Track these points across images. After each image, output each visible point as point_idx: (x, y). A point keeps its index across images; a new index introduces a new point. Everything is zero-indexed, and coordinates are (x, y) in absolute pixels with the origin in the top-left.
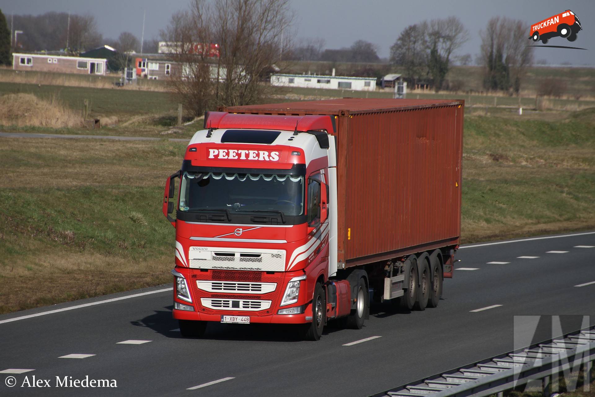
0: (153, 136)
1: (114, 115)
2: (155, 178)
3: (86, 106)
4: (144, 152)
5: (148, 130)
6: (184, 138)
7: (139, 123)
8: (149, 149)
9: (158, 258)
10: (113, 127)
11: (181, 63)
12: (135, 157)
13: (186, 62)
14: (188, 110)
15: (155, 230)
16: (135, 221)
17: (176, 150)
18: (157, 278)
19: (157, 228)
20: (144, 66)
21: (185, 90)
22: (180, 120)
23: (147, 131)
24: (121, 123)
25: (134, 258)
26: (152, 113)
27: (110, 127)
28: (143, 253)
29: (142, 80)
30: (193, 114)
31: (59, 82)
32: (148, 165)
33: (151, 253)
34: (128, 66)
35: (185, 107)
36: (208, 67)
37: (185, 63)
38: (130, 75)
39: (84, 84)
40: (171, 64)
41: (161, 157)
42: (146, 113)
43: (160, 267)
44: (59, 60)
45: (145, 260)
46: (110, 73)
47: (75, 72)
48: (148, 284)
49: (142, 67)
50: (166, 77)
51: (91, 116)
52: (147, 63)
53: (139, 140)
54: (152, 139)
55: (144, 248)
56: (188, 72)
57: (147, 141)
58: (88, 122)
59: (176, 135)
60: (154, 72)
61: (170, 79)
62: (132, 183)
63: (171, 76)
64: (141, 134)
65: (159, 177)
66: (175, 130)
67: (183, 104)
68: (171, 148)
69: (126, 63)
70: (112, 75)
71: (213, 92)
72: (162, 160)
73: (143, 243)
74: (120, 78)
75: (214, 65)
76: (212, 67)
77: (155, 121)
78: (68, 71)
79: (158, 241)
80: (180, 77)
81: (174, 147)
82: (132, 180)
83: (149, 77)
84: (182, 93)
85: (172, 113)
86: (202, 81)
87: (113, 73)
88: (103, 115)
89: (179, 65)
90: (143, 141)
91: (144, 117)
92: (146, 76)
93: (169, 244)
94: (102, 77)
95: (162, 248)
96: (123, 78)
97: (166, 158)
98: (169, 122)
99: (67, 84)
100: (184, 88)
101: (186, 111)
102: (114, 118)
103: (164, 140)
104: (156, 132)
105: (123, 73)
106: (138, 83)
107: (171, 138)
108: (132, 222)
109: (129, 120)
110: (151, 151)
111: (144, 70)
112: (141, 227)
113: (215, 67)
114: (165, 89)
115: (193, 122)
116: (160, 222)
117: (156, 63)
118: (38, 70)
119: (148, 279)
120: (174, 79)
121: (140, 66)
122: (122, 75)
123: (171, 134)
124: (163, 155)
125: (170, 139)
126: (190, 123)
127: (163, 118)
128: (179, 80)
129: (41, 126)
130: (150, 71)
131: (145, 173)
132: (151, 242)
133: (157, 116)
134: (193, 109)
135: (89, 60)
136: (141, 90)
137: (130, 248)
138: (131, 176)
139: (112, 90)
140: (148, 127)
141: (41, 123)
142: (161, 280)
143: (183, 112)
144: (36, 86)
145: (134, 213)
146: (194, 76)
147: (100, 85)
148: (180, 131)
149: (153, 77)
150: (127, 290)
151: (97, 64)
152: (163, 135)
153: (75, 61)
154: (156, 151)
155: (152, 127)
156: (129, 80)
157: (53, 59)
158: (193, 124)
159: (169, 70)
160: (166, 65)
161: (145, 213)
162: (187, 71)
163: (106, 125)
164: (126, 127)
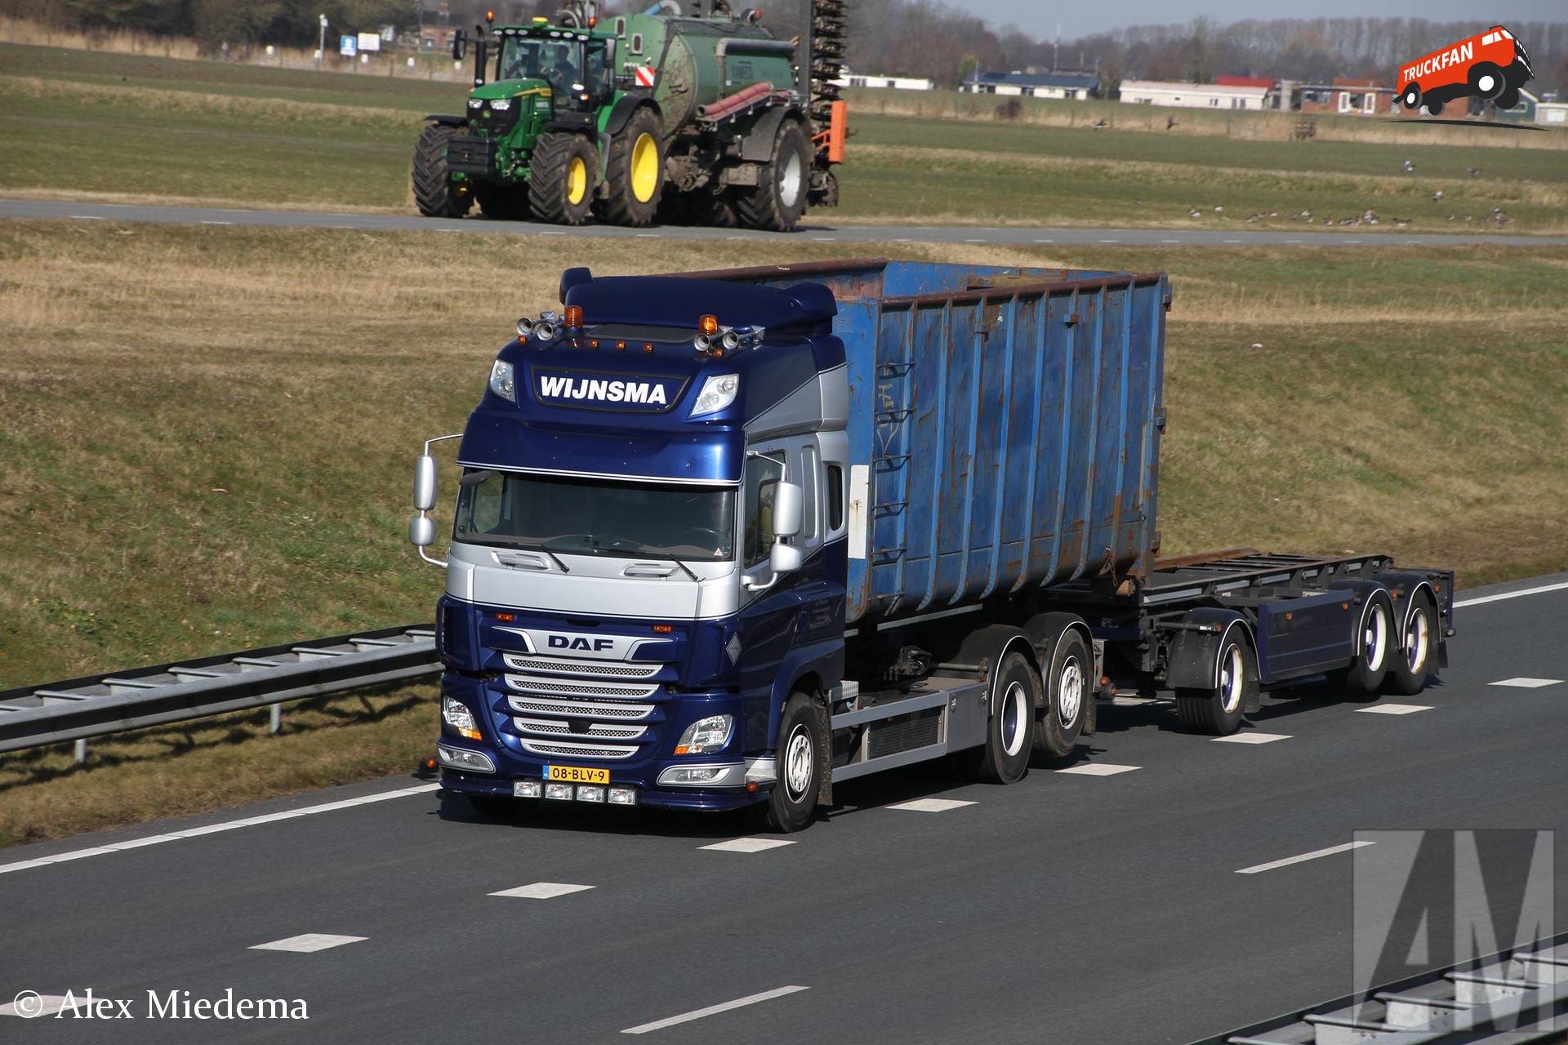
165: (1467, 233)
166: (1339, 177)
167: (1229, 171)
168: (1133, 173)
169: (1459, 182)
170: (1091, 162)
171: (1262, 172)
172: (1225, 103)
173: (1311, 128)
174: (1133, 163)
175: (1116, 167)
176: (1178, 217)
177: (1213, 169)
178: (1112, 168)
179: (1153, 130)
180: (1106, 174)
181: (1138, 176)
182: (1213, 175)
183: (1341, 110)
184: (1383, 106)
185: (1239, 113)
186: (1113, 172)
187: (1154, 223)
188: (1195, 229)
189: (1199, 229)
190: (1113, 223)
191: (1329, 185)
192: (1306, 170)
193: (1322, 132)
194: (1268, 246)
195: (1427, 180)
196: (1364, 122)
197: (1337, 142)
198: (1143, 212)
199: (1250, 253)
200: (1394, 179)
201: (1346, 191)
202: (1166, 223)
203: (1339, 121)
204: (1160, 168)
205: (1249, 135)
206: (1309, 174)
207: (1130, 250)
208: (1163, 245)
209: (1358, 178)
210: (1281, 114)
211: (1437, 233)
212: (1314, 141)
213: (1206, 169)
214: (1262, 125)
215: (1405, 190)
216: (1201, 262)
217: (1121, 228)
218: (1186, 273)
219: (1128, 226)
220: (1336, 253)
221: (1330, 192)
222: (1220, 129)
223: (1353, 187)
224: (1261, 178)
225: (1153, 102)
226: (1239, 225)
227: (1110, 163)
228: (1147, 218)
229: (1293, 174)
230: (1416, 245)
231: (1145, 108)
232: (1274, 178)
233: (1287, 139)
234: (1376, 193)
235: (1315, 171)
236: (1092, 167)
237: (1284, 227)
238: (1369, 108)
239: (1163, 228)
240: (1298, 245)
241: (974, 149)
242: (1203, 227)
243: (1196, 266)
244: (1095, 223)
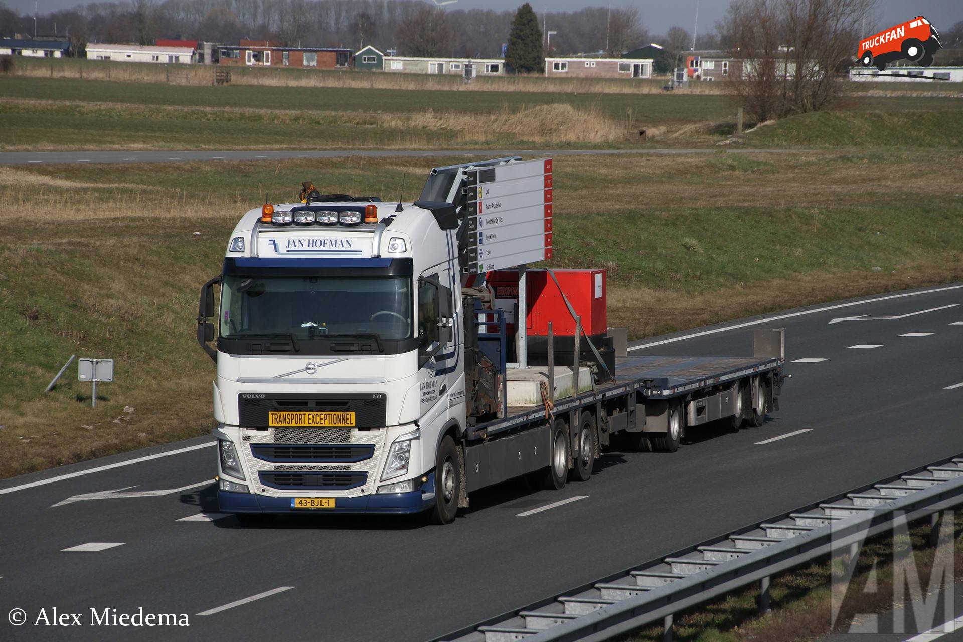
0: (708, 147)
1: (662, 125)
2: (711, 197)
3: (629, 116)
4: (697, 167)
5: (702, 140)
6: (745, 148)
7: (692, 132)
8: (704, 163)
9: (716, 291)
10: (661, 139)
11: (740, 60)
12: (687, 173)
13: (747, 58)
14: (749, 115)
15: (712, 259)
16: (688, 249)
17: (735, 163)
18: (716, 314)
19: (714, 256)
20: (697, 65)
21: (747, 91)
22: (740, 127)
23: (700, 142)
24: (670, 134)
25: (688, 293)
26: (707, 120)
27: (658, 139)
28: (699, 286)
29: (695, 82)
30: (755, 119)
31: (598, 89)
32: (703, 182)
33: (709, 286)
34: (678, 66)
35: (746, 112)
36: (773, 63)
37: (745, 59)
38: (680, 76)
39: (627, 90)
40: (729, 62)
41: (718, 172)
42: (700, 121)
43: (719, 301)
44: (598, 63)
45: (701, 294)
46: (657, 76)
47: (617, 76)
48: (705, 322)
49: (694, 67)
50: (724, 77)
51: (635, 127)
52: (700, 62)
53: (692, 153)
54: (708, 151)
55: (699, 279)
56: (749, 70)
57: (702, 153)
58: (632, 134)
59: (736, 145)
60: (709, 72)
61: (727, 79)
62: (683, 204)
63: (729, 75)
64: (694, 145)
65: (715, 196)
66: (734, 140)
67: (744, 109)
68: (730, 161)
69: (676, 62)
70: (659, 78)
71: (779, 93)
72: (720, 175)
73: (698, 274)
74: (668, 81)
75: (781, 60)
76: (778, 62)
77: (710, 130)
78: (609, 76)
79: (716, 271)
80: (740, 76)
81: (733, 160)
82: (684, 201)
83: (703, 78)
84: (742, 95)
85: (729, 119)
86: (767, 80)
87: (661, 75)
88: (650, 125)
89: (739, 61)
90: (696, 154)
91: (697, 126)
92: (698, 77)
93: (730, 275)
94: (647, 80)
95: (722, 280)
96: (673, 81)
97: (724, 173)
98: (727, 130)
99: (607, 90)
100: (745, 90)
101: (747, 117)
102: (663, 129)
103: (721, 152)
104: (712, 142)
105: (673, 75)
106: (690, 86)
107: (730, 149)
108: (685, 250)
109: (679, 130)
110: (705, 166)
111: (696, 70)
112: (696, 255)
113: (782, 62)
114: (723, 91)
115: (755, 128)
116: (718, 248)
117: (711, 61)
118: (574, 76)
119: (706, 317)
120: (734, 79)
121: (692, 65)
122: (672, 77)
123: (730, 144)
124: (721, 169)
125: (728, 151)
126: (752, 130)
127: (720, 126)
128: (739, 79)
129: (577, 141)
130: (704, 70)
131: (700, 192)
132: (708, 273)
133: (713, 124)
134: (756, 113)
135: (633, 62)
136: (694, 93)
137: (683, 281)
138: (682, 195)
139: (659, 95)
140: (702, 137)
141: (578, 138)
142: (720, 317)
143: (744, 117)
144: (572, 94)
145: (687, 240)
146: (756, 74)
147: (645, 90)
148: (740, 141)
149: (708, 78)
150: (681, 329)
151: (642, 65)
152: (719, 146)
153: (616, 63)
154: (711, 166)
155: (707, 137)
156: (679, 83)
157: (590, 63)
158: (756, 131)
159: (727, 68)
160: (723, 63)
161: (700, 239)
162: (748, 68)
163: (653, 137)
164: (676, 138)
165: (340, 149)
166: (248, 111)
167: (170, 108)
168: (100, 110)
169: (333, 113)
170: (67, 103)
171: (194, 108)
172: (164, 58)
173: (227, 76)
174: (99, 103)
175: (88, 106)
176: (135, 142)
177: (158, 106)
178: (83, 107)
179: (112, 79)
180: (79, 112)
181: (104, 113)
182: (158, 110)
183: (248, 63)
184: (277, 59)
185: (175, 66)
186: (85, 110)
187: (117, 147)
188: (147, 150)
189: (151, 150)
190: (86, 147)
191: (242, 117)
192: (224, 106)
193: (235, 79)
194: (201, 161)
195: (311, 112)
196: (263, 71)
197: (245, 86)
198: (109, 139)
199: (188, 166)
200: (288, 112)
201: (255, 121)
202: (125, 147)
203: (246, 71)
204: (119, 106)
205: (183, 82)
206: (227, 109)
207: (100, 166)
208: (124, 162)
209: (262, 112)
210: (205, 66)
211: (320, 150)
212: (231, 86)
213: (153, 106)
214: (192, 74)
215: (296, 119)
216: (153, 174)
217: (93, 151)
218: (142, 182)
219: (98, 149)
220: (250, 165)
221: (243, 121)
222: (162, 77)
223: (260, 118)
224: (193, 112)
225: (111, 59)
226: (179, 146)
227: (82, 104)
228: (111, 143)
229: (216, 109)
230: (305, 158)
231: (106, 63)
232: (202, 112)
233: (210, 84)
234: (276, 121)
235: (231, 107)
236: (68, 106)
237: (212, 148)
238: (267, 61)
239: (125, 150)
240: (223, 160)
242: (153, 148)
243: (150, 177)
244: (73, 147)
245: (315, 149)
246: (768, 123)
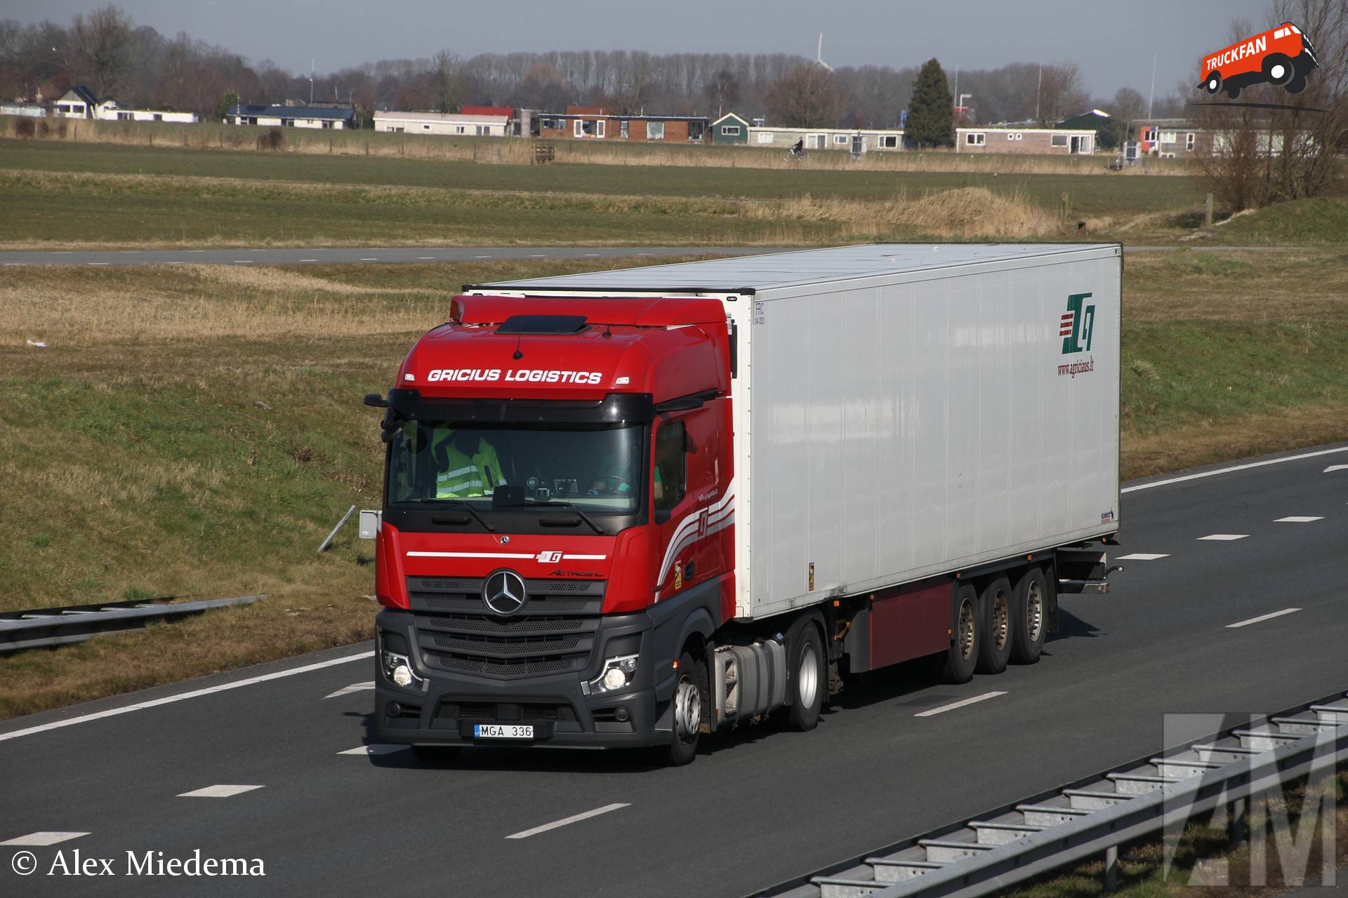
0: (1167, 244)
1: (1108, 216)
2: (1171, 308)
3: (1064, 203)
4: (1153, 268)
5: (1160, 235)
6: (1216, 245)
7: (1146, 224)
8: (1161, 265)
9: (1175, 429)
10: (1106, 233)
11: (1211, 131)
12: (1140, 277)
13: (1220, 129)
14: (1221, 202)
15: (1171, 387)
16: (1140, 374)
17: (1203, 264)
18: (1176, 459)
19: (1174, 384)
20: (1153, 138)
21: (1218, 171)
22: (1209, 217)
23: (1157, 237)
24: (1117, 227)
25: (1140, 430)
26: (1166, 209)
27: (1102, 233)
28: (1154, 423)
29: (1150, 159)
30: (1229, 207)
31: (1024, 168)
32: (1160, 289)
33: (1166, 423)
34: (1130, 138)
35: (1217, 198)
36: (1254, 135)
37: (1217, 131)
38: (1131, 152)
39: (1062, 170)
40: (1196, 133)
41: (1179, 276)
42: (1157, 210)
43: (1180, 442)
44: (1025, 135)
45: (1157, 432)
46: (1101, 152)
47: (1049, 153)
48: (1162, 469)
49: (1150, 141)
50: (1189, 153)
51: (1072, 217)
52: (1158, 133)
53: (1146, 251)
54: (1166, 248)
55: (1154, 414)
56: (1222, 144)
57: (1158, 251)
58: (1068, 227)
59: (1204, 241)
60: (1169, 147)
61: (1194, 156)
62: (1134, 317)
63: (1196, 151)
64: (1148, 241)
65: (1176, 306)
66: (1201, 234)
67: (1215, 194)
68: (1195, 262)
69: (1127, 132)
70: (1105, 154)
71: (1261, 173)
72: (1182, 280)
73: (1153, 407)
74: (1116, 158)
75: (1264, 131)
76: (1260, 134)
77: (1170, 222)
78: (1038, 151)
79: (1176, 403)
80: (1210, 152)
81: (1200, 260)
82: (1135, 312)
83: (1161, 154)
84: (1212, 176)
85: (1196, 208)
86: (1245, 157)
87: (1106, 151)
88: (1091, 215)
89: (1208, 133)
90: (1151, 252)
91: (1153, 216)
92: (1156, 153)
93: (1194, 408)
94: (1088, 158)
95: (1183, 415)
96: (1122, 158)
97: (1187, 277)
98: (1192, 221)
99: (1036, 170)
100: (1216, 170)
101: (1219, 205)
102: (1108, 220)
103: (1184, 250)
104: (1172, 237)
105: (1122, 150)
106: (1144, 165)
107: (1196, 245)
108: (1136, 376)
109: (1130, 221)
110: (1164, 268)
111: (1153, 144)
112: (1149, 383)
113: (1266, 134)
114: (1187, 171)
115: (1229, 220)
116: (1180, 374)
117: (1172, 133)
118: (993, 151)
119: (1162, 462)
120: (1201, 156)
121: (1147, 138)
122: (1120, 154)
123: (1195, 240)
124: (1184, 272)
125: (1194, 248)
126: (1225, 222)
127: (1183, 216)
128: (1208, 156)
129: (997, 235)
130: (1163, 144)
131: (1156, 301)
132: (1166, 406)
133: (1173, 214)
134: (1230, 200)
135: (1070, 134)
136: (1149, 174)
137: (1133, 415)
138: (1132, 305)
139: (1105, 176)
140: (1159, 230)
141: (998, 231)
142: (1181, 462)
143: (1214, 206)
144: (990, 175)
145: (1139, 362)
146: (1231, 150)
147: (1085, 170)
148: (1209, 235)
149: (1168, 155)
150: (1130, 478)
151: (1082, 138)
152: (1182, 243)
153: (1047, 135)
154: (1172, 267)
155: (1166, 230)
156: (1130, 160)
157: (1015, 135)
158: (1230, 223)
159: (1193, 142)
160: (1188, 135)
161: (1156, 361)
162: (1220, 142)
163: (1095, 230)
164: (1125, 232)
165: (693, 245)
166: (576, 197)
167: (477, 193)
168: (389, 196)
169: (684, 199)
170: (350, 187)
171: (507, 193)
172: (471, 130)
173: (550, 152)
174: (389, 187)
175: (374, 191)
176: (433, 236)
177: (463, 190)
178: (369, 192)
179: (406, 156)
180: (364, 198)
181: (395, 199)
182: (463, 196)
183: (576, 136)
184: (614, 131)
185: (484, 139)
186: (371, 195)
187: (410, 242)
188: (448, 246)
189: (452, 247)
190: (372, 243)
191: (569, 204)
192: (546, 191)
193: (560, 155)
194: (516, 260)
195: (655, 198)
196: (595, 146)
197: (573, 164)
198: (401, 232)
199: (499, 267)
200: (626, 197)
201: (584, 209)
202: (421, 242)
203: (573, 145)
204: (414, 191)
205: (495, 160)
206: (549, 194)
207: (389, 267)
208: (419, 262)
209: (594, 197)
210: (522, 140)
211: (666, 246)
212: (553, 164)
213: (456, 191)
214: (505, 150)
215: (637, 207)
216: (455, 277)
217: (380, 247)
218: (441, 287)
219: (387, 244)
220: (577, 265)
221: (569, 210)
222: (468, 154)
223: (590, 205)
224: (506, 198)
225: (405, 131)
226: (487, 242)
227: (367, 188)
228: (404, 237)
229: (535, 194)
230: (647, 256)
231: (398, 136)
232: (518, 198)
233: (528, 163)
234: (611, 210)
235: (554, 191)
236: (351, 191)
237: (529, 243)
238: (601, 133)
239: (419, 247)
240: (543, 258)
241: (241, 177)
242: (456, 244)
243: (451, 280)
244: (356, 242)
245: (661, 245)
246: (1246, 212)
